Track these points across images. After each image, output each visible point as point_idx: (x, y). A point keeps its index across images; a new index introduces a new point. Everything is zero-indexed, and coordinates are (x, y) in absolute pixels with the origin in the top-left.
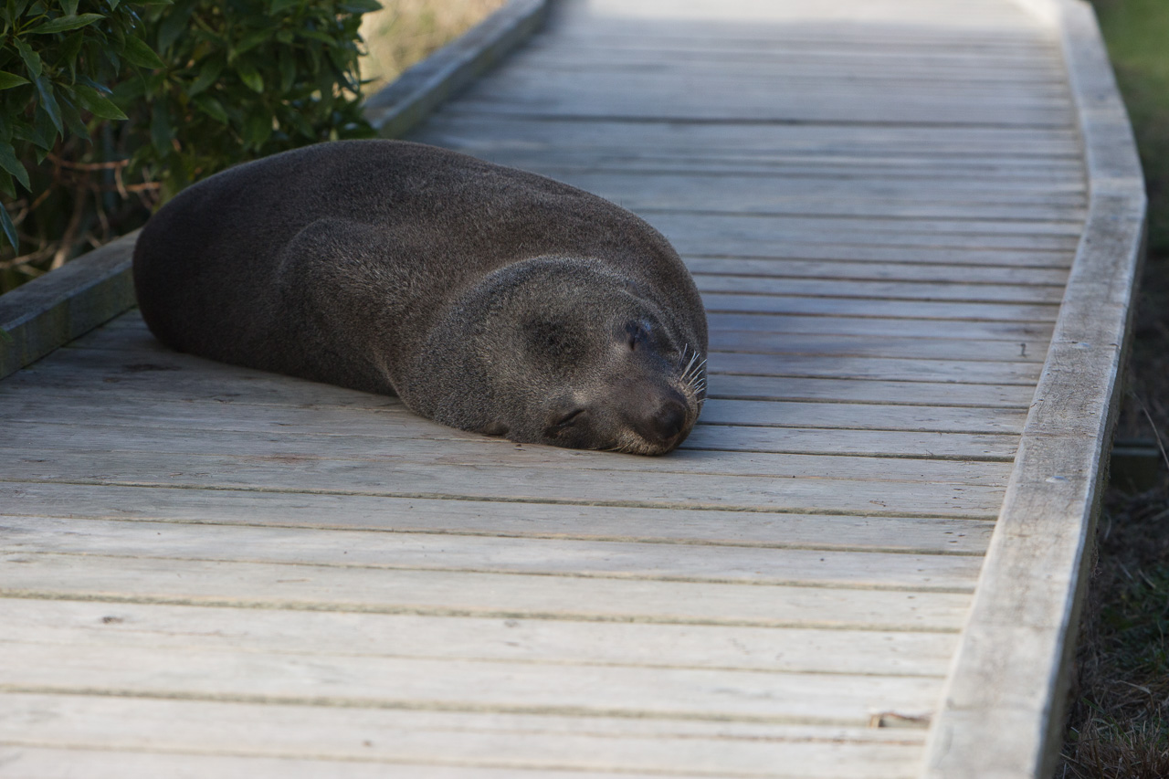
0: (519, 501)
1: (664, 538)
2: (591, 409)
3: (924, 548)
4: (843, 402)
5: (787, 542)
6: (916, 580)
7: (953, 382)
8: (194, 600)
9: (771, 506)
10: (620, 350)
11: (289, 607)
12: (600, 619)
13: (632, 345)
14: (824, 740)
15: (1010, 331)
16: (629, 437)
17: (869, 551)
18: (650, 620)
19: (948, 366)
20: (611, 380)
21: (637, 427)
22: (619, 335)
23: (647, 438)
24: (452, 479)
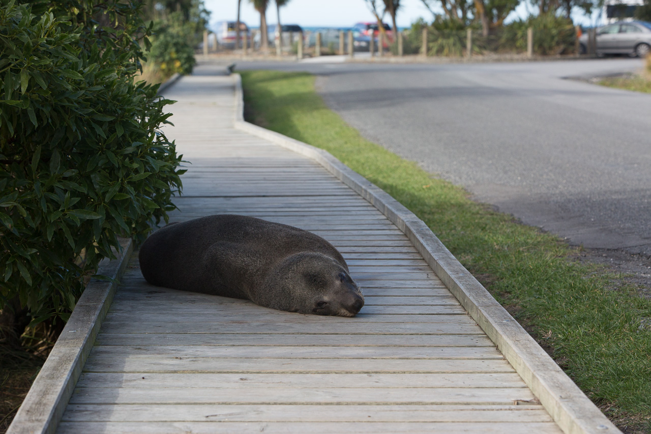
0: (326, 334)
1: (386, 345)
2: (330, 303)
3: (470, 345)
4: (388, 296)
5: (425, 345)
6: (478, 356)
7: (415, 288)
8: (262, 372)
9: (407, 333)
10: (338, 283)
11: (294, 373)
12: (394, 373)
13: (341, 281)
14: (506, 410)
15: (415, 269)
16: (343, 311)
17: (452, 347)
18: (410, 373)
19: (408, 282)
20: (336, 293)
21: (347, 308)
22: (337, 278)
23: (350, 312)
24: (298, 327)
